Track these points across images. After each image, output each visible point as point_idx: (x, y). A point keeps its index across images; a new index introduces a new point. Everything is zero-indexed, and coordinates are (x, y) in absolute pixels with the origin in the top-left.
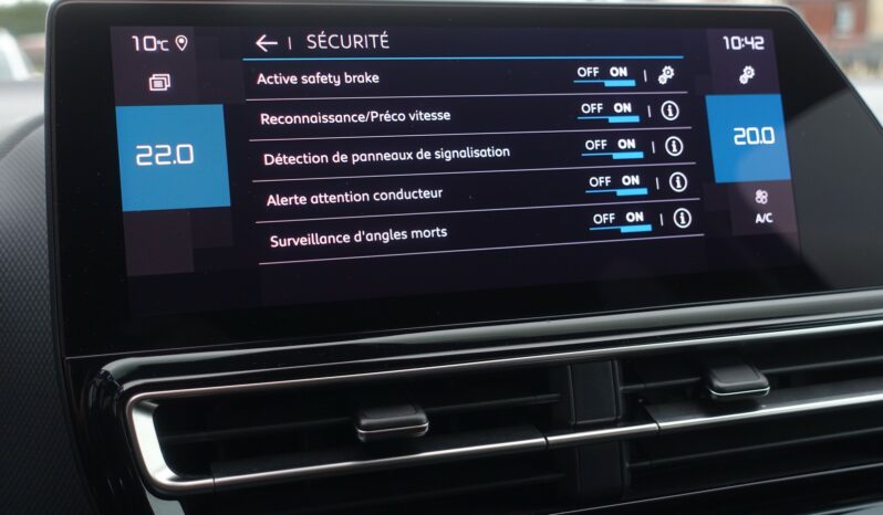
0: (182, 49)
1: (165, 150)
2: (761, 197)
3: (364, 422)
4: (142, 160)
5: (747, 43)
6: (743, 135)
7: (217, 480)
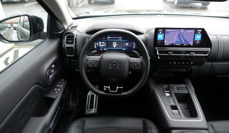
2: (198, 41)
3: (169, 53)
4: (159, 37)
5: (200, 31)
6: (198, 37)
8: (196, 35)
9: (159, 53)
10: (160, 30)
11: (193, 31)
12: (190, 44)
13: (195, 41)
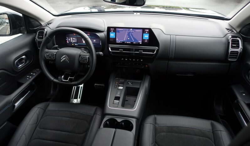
2: (146, 40)
3: (120, 50)
4: (111, 35)
5: (147, 30)
8: (144, 34)
9: (111, 50)
10: (112, 29)
11: (141, 31)
12: (139, 43)
13: (143, 40)
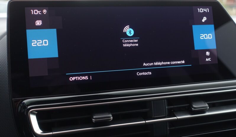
0: (45, 14)
1: (40, 42)
3: (94, 117)
4: (34, 44)
5: (204, 10)
6: (203, 36)
7: (54, 133)
